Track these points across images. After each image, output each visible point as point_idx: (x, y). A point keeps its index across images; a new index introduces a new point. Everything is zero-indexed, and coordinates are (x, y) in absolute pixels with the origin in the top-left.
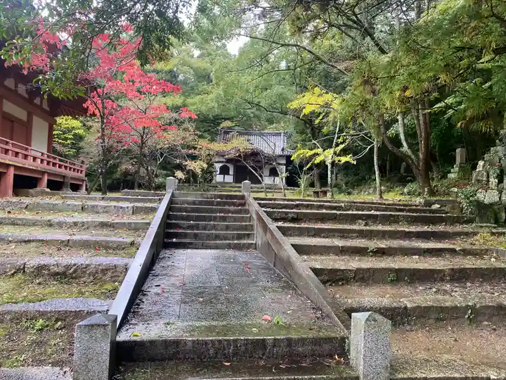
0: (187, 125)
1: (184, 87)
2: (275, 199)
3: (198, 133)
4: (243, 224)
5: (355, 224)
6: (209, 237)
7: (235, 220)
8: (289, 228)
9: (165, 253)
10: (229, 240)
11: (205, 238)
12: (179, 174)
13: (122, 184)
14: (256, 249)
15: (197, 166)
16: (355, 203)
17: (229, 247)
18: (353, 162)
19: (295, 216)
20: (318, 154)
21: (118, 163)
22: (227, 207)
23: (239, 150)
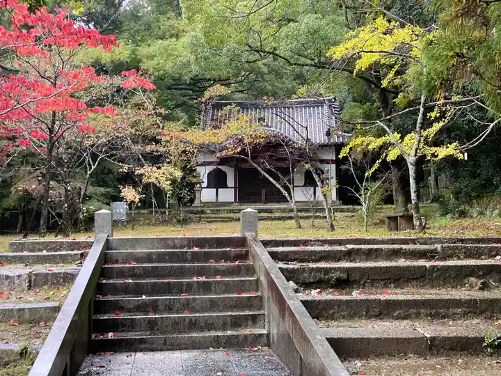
0: (139, 97)
1: (132, 24)
2: (306, 243)
3: (162, 111)
4: (244, 295)
5: (463, 285)
6: (177, 326)
7: (228, 288)
8: (329, 304)
9: (93, 364)
10: (216, 329)
11: (170, 328)
12: (129, 193)
13: (20, 218)
14: (268, 345)
15: (160, 176)
16: (462, 241)
17: (217, 343)
18: (460, 156)
19: (344, 276)
20: (390, 144)
21: (11, 177)
22: (212, 264)
23: (241, 140)
